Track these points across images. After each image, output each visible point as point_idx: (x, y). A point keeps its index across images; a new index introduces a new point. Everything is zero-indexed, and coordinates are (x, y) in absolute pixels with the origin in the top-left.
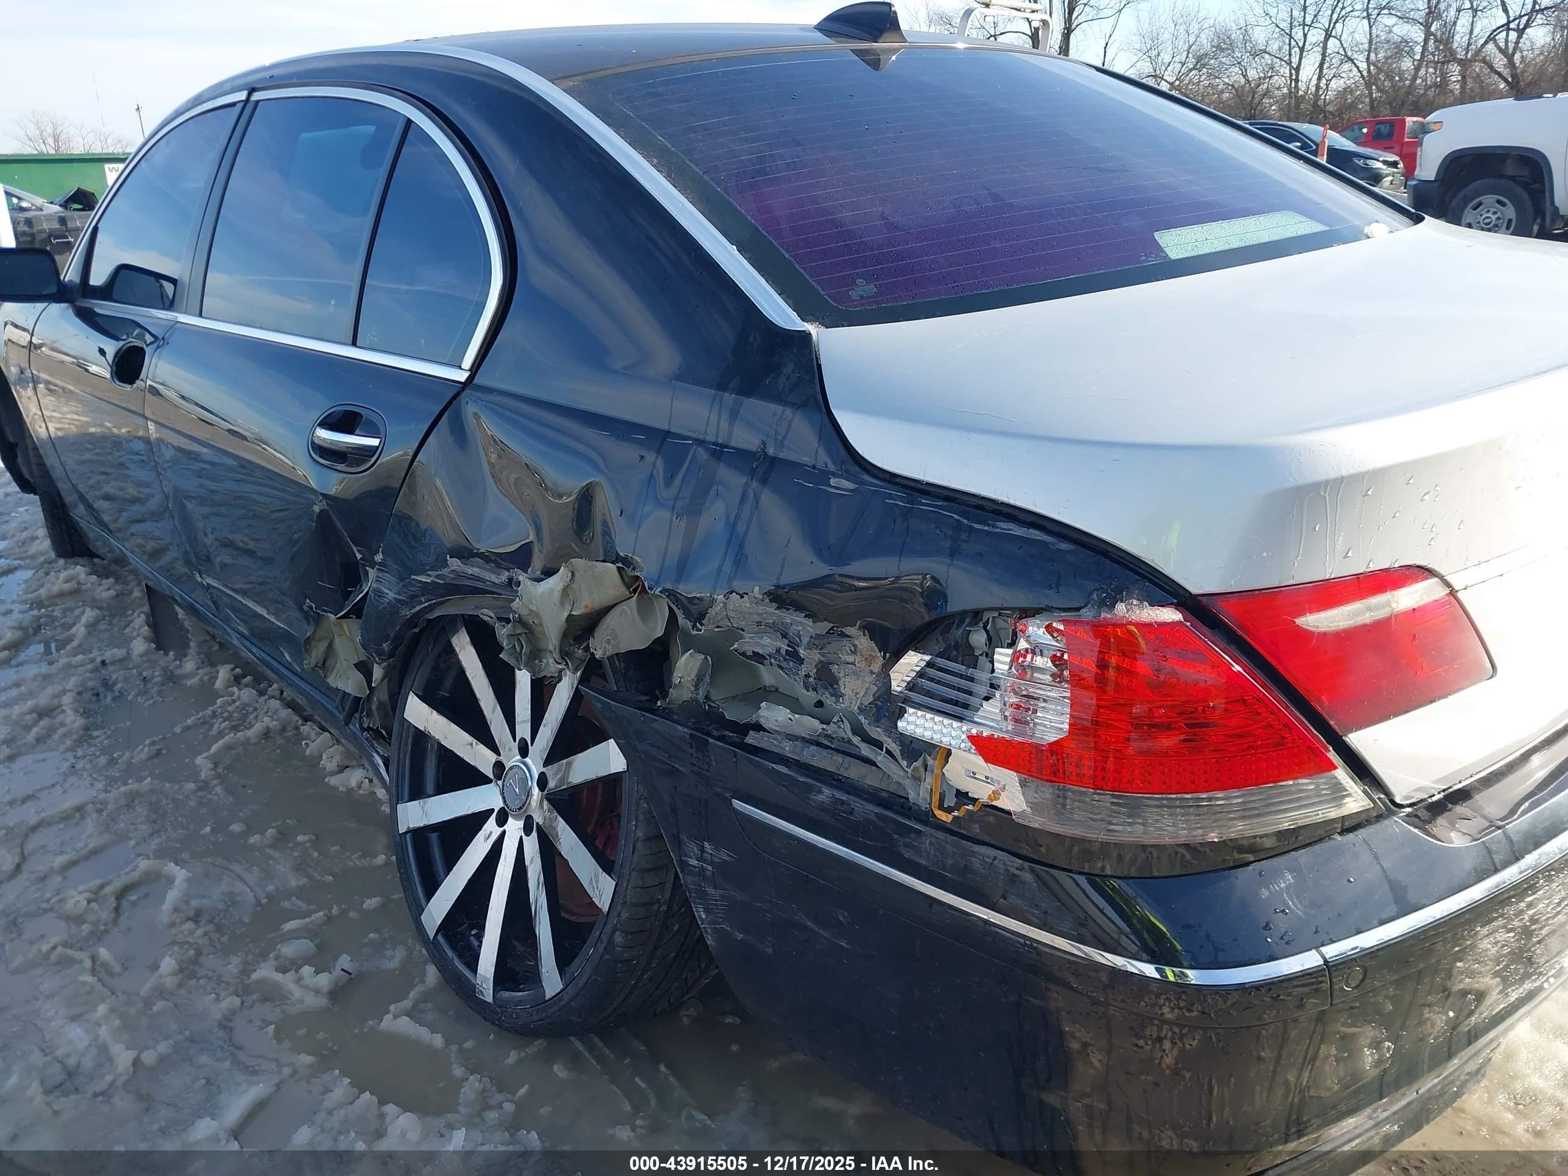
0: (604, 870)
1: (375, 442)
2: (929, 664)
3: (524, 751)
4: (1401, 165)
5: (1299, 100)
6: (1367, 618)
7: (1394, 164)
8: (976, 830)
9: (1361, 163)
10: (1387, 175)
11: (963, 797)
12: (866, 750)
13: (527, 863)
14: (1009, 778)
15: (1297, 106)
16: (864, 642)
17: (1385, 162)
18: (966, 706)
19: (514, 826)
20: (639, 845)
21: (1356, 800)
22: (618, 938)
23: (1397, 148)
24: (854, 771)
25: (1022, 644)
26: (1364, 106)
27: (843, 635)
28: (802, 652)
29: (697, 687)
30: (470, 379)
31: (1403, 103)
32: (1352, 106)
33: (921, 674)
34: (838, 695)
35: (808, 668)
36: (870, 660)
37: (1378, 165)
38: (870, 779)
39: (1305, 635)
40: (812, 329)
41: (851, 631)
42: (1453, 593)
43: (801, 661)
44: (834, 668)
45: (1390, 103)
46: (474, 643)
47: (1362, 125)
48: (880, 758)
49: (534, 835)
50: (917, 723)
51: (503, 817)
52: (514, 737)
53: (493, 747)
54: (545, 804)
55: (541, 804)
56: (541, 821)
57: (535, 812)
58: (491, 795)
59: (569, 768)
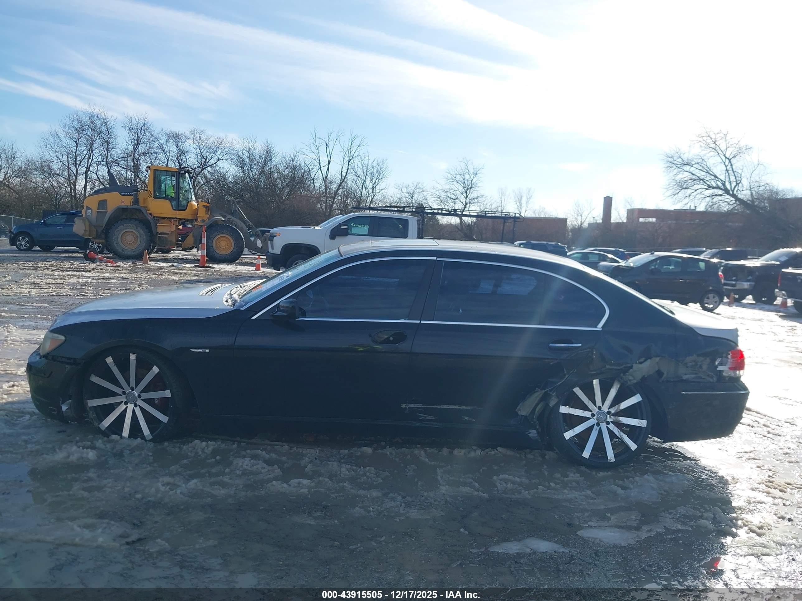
3: (600, 408)
12: (705, 377)
14: (732, 372)
18: (726, 364)
19: (603, 425)
24: (701, 380)
28: (698, 363)
29: (664, 377)
30: (602, 330)
33: (720, 361)
35: (698, 366)
36: (710, 362)
44: (702, 365)
49: (611, 424)
50: (720, 368)
51: (598, 424)
52: (596, 407)
53: (590, 410)
54: (612, 417)
55: (610, 417)
56: (612, 420)
57: (609, 420)
58: (593, 421)
59: (619, 406)
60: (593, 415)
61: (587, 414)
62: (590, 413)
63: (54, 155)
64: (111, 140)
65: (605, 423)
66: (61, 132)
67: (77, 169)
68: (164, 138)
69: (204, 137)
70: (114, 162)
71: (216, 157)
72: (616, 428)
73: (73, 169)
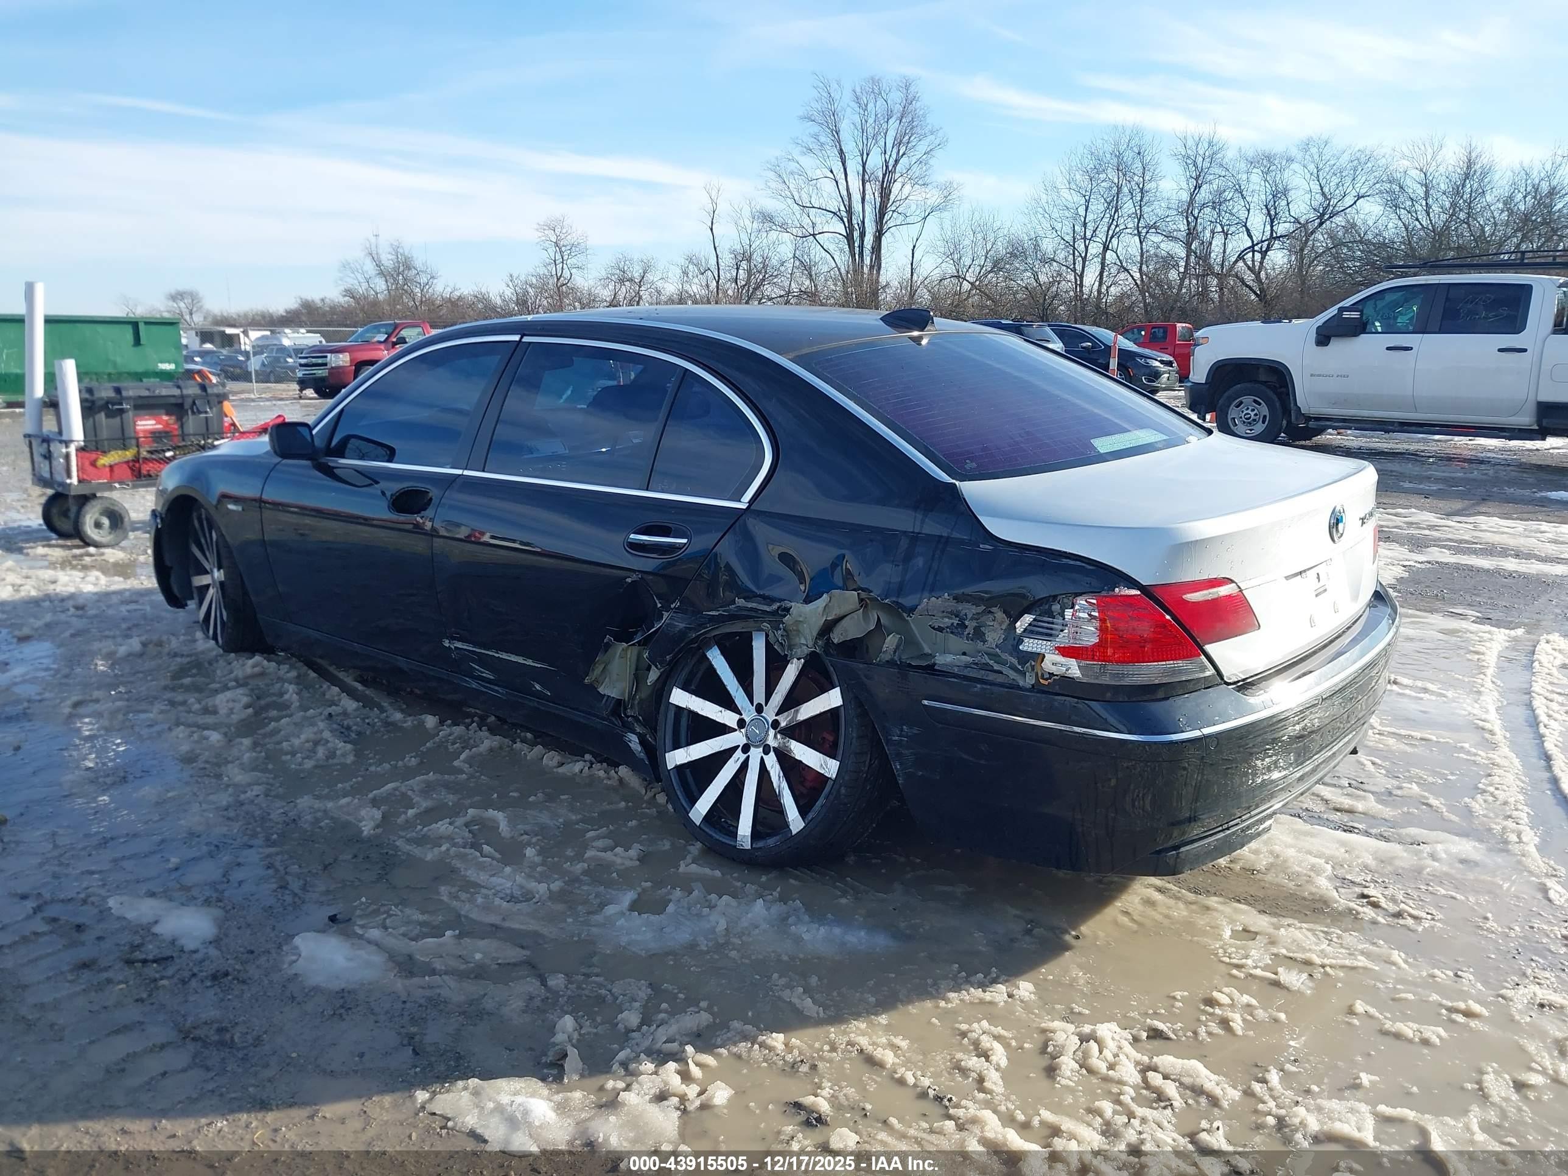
0: (831, 757)
1: (684, 541)
2: (1035, 620)
3: (759, 709)
4: (1175, 365)
5: (1084, 303)
6: (1209, 597)
7: (1170, 364)
8: (1057, 689)
9: (1142, 361)
10: (1165, 372)
11: (1051, 674)
12: (996, 667)
13: (769, 768)
14: (1073, 663)
15: (1083, 309)
16: (1000, 615)
17: (1162, 362)
18: (1051, 635)
19: (756, 753)
20: (854, 741)
21: (1210, 672)
22: (843, 791)
23: (1170, 350)
24: (992, 677)
25: (1077, 607)
26: (1139, 309)
27: (990, 612)
28: (967, 623)
29: (895, 652)
30: (748, 507)
31: (1172, 309)
32: (1130, 309)
33: (1030, 625)
34: (984, 641)
35: (970, 630)
36: (1001, 624)
37: (1157, 364)
38: (1000, 679)
39: (1187, 602)
40: (957, 483)
41: (994, 609)
42: (1241, 591)
43: (967, 627)
44: (983, 629)
45: (1162, 309)
46: (723, 653)
47: (1140, 329)
48: (1006, 670)
49: (772, 754)
50: (1029, 645)
51: (746, 749)
52: (752, 704)
53: (737, 711)
54: (779, 736)
55: (775, 737)
56: (776, 745)
57: (771, 742)
58: (737, 738)
59: (797, 712)
60: (741, 723)
61: (728, 718)
62: (737, 717)
63: (1047, 225)
64: (1153, 185)
65: (761, 749)
66: (1061, 182)
67: (1087, 248)
68: (1243, 166)
69: (1328, 153)
70: (1149, 227)
71: (1354, 193)
72: (778, 767)
73: (1081, 247)
